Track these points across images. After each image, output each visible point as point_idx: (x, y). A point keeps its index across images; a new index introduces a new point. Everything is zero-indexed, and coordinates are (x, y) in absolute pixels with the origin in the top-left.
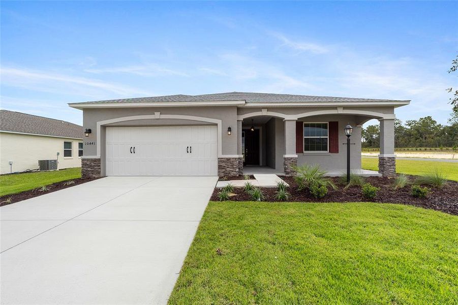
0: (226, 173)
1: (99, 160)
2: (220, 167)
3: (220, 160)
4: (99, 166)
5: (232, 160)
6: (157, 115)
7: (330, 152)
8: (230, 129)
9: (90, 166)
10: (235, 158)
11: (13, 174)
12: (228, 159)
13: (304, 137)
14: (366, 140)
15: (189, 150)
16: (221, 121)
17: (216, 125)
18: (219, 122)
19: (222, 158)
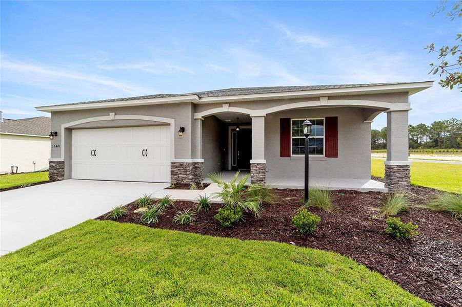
0: (179, 181)
1: (63, 162)
2: (173, 173)
3: (173, 165)
4: (63, 169)
5: (185, 165)
6: (112, 116)
7: (326, 156)
8: (182, 130)
9: (56, 169)
10: (189, 163)
11: (35, 172)
12: (181, 164)
13: (292, 137)
14: (431, 139)
15: (145, 153)
16: (174, 120)
17: (169, 124)
18: (171, 121)
19: (175, 163)
